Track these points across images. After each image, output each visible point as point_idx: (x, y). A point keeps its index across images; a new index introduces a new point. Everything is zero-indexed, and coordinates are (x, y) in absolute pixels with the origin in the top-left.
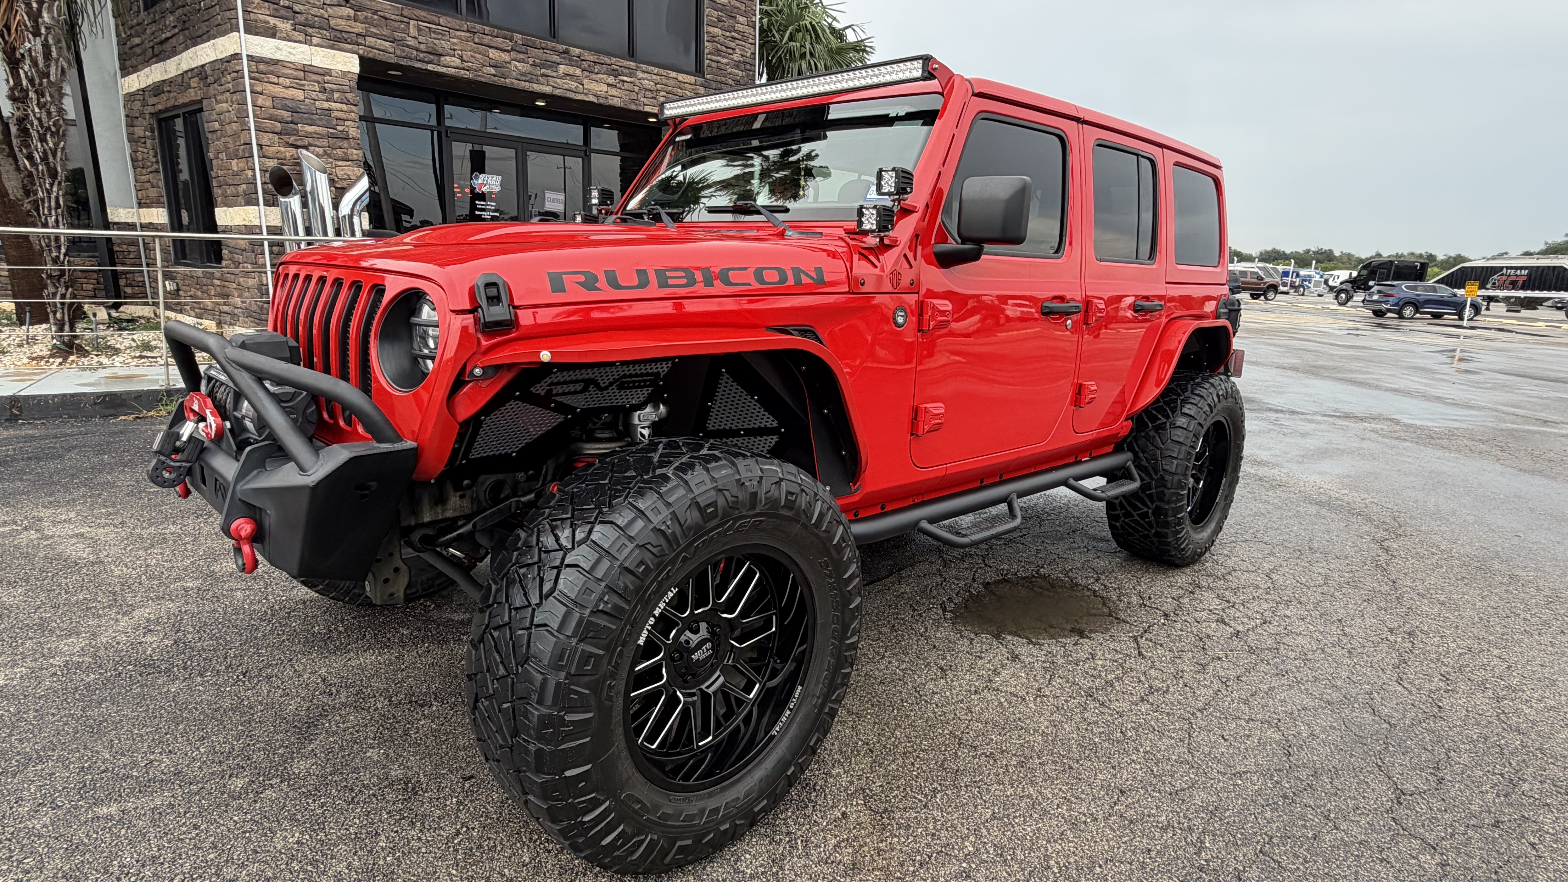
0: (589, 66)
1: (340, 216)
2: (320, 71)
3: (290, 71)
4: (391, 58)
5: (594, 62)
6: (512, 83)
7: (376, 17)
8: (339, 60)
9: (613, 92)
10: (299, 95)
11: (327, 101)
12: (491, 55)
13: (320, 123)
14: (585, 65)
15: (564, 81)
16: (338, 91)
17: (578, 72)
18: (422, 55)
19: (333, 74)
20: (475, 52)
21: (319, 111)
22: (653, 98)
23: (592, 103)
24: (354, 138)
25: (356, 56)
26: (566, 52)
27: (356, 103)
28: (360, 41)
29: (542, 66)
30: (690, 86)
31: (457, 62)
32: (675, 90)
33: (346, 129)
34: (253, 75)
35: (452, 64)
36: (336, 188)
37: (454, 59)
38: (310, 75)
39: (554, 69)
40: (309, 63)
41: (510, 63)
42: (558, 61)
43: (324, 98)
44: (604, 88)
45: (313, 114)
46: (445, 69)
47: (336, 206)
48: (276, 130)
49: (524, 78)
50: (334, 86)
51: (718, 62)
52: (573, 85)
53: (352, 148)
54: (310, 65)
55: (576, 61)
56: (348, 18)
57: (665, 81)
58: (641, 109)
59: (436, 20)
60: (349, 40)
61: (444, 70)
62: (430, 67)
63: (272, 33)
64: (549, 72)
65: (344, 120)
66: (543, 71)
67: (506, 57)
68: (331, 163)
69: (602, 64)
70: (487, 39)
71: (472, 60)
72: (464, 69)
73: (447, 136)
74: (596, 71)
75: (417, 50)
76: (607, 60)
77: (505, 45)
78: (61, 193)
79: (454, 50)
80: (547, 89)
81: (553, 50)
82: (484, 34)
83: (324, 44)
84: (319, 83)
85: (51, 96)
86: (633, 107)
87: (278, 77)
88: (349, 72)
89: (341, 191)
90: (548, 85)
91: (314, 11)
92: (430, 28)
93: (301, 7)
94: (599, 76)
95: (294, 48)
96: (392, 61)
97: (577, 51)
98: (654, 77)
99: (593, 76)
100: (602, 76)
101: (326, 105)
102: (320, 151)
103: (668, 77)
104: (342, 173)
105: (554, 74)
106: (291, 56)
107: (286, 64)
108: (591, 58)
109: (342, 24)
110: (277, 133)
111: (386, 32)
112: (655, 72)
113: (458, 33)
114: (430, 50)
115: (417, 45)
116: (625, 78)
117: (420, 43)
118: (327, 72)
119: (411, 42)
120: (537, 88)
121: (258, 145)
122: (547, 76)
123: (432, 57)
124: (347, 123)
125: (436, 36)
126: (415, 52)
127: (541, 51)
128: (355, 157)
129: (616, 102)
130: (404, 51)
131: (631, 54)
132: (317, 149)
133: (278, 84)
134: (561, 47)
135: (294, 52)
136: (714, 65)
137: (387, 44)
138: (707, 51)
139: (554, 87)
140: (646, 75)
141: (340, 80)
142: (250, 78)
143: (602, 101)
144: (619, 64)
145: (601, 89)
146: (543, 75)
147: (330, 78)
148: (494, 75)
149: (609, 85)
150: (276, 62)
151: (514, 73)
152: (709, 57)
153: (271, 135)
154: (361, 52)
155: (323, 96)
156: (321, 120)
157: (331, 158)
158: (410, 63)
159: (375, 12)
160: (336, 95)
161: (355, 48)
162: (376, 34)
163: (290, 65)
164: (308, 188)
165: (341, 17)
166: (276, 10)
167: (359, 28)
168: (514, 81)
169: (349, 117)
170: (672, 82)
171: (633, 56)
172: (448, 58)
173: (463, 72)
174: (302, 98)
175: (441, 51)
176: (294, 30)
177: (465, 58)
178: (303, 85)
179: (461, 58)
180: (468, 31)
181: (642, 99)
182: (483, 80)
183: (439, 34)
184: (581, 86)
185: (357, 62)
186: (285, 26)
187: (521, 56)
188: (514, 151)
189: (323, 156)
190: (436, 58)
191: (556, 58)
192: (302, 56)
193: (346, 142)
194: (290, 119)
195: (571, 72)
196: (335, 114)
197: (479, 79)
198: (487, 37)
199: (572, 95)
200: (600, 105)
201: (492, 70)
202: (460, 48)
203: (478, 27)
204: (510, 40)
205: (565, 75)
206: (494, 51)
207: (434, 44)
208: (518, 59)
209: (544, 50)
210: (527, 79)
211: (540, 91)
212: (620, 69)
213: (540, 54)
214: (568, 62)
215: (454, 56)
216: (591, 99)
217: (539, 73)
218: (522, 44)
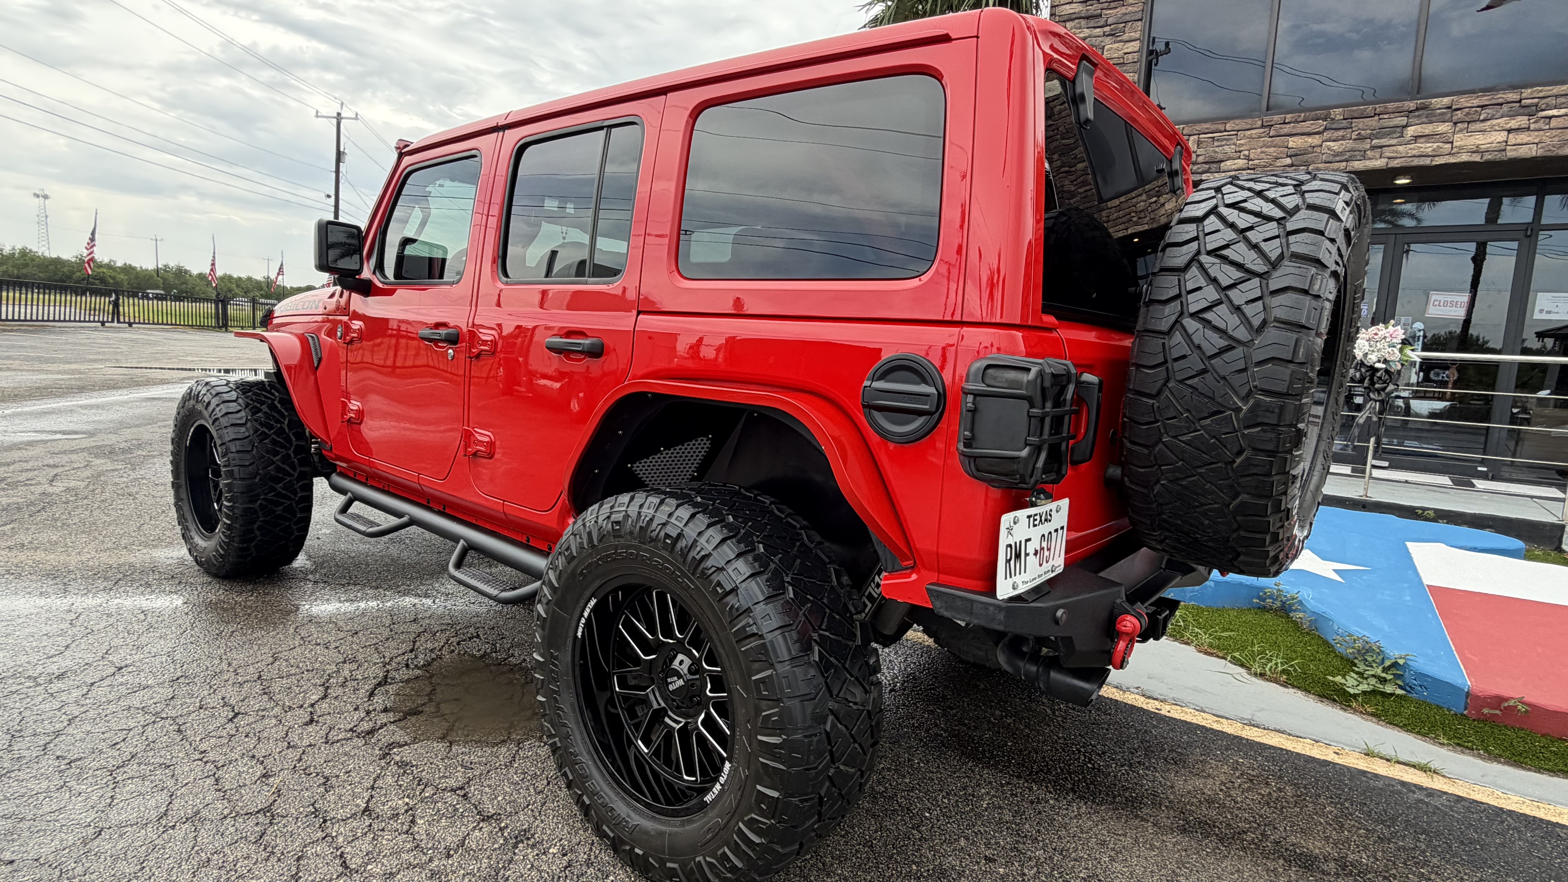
0: (1469, 114)
5: (1483, 106)
9: (1523, 137)
12: (1291, 144)
14: (1461, 115)
17: (1443, 128)
18: (1195, 167)
20: (1267, 147)
26: (1424, 107)
29: (1371, 137)
31: (1241, 163)
35: (1233, 167)
37: (1237, 161)
39: (1397, 135)
41: (1322, 146)
42: (1407, 122)
44: (1502, 136)
49: (1337, 159)
52: (1428, 147)
55: (1442, 114)
59: (1222, 127)
62: (1205, 177)
64: (1385, 141)
66: (1375, 142)
67: (1315, 140)
69: (1501, 104)
70: (1287, 129)
71: (1263, 156)
72: (1249, 169)
74: (1482, 118)
76: (1515, 96)
77: (1313, 127)
79: (1240, 152)
80: (1379, 163)
81: (1399, 112)
82: (1284, 123)
92: (1213, 138)
94: (1489, 123)
97: (1447, 101)
99: (1477, 126)
100: (1495, 122)
105: (1395, 141)
108: (1476, 102)
113: (1249, 133)
114: (1207, 159)
116: (1555, 112)
117: (1198, 156)
120: (1356, 165)
122: (1381, 147)
123: (1207, 166)
125: (1219, 143)
127: (1377, 118)
129: (1531, 151)
134: (1414, 104)
143: (1488, 157)
144: (1541, 95)
145: (1490, 140)
146: (1373, 148)
149: (1510, 131)
151: (1324, 156)
172: (1228, 163)
175: (1220, 156)
177: (1252, 156)
179: (1248, 158)
180: (1263, 126)
183: (1222, 140)
184: (1449, 146)
187: (1341, 133)
188: (1382, 245)
191: (1402, 120)
195: (1427, 132)
198: (1288, 126)
199: (1427, 161)
200: (1488, 163)
201: (1288, 161)
202: (1248, 147)
203: (1276, 118)
204: (1325, 119)
205: (1416, 138)
206: (1294, 139)
207: (1216, 152)
208: (1333, 138)
209: (1381, 116)
210: (1344, 158)
211: (1363, 169)
212: (1544, 101)
213: (1373, 122)
214: (1425, 120)
215: (1239, 158)
216: (1465, 158)
217: (1368, 146)
218: (1344, 119)
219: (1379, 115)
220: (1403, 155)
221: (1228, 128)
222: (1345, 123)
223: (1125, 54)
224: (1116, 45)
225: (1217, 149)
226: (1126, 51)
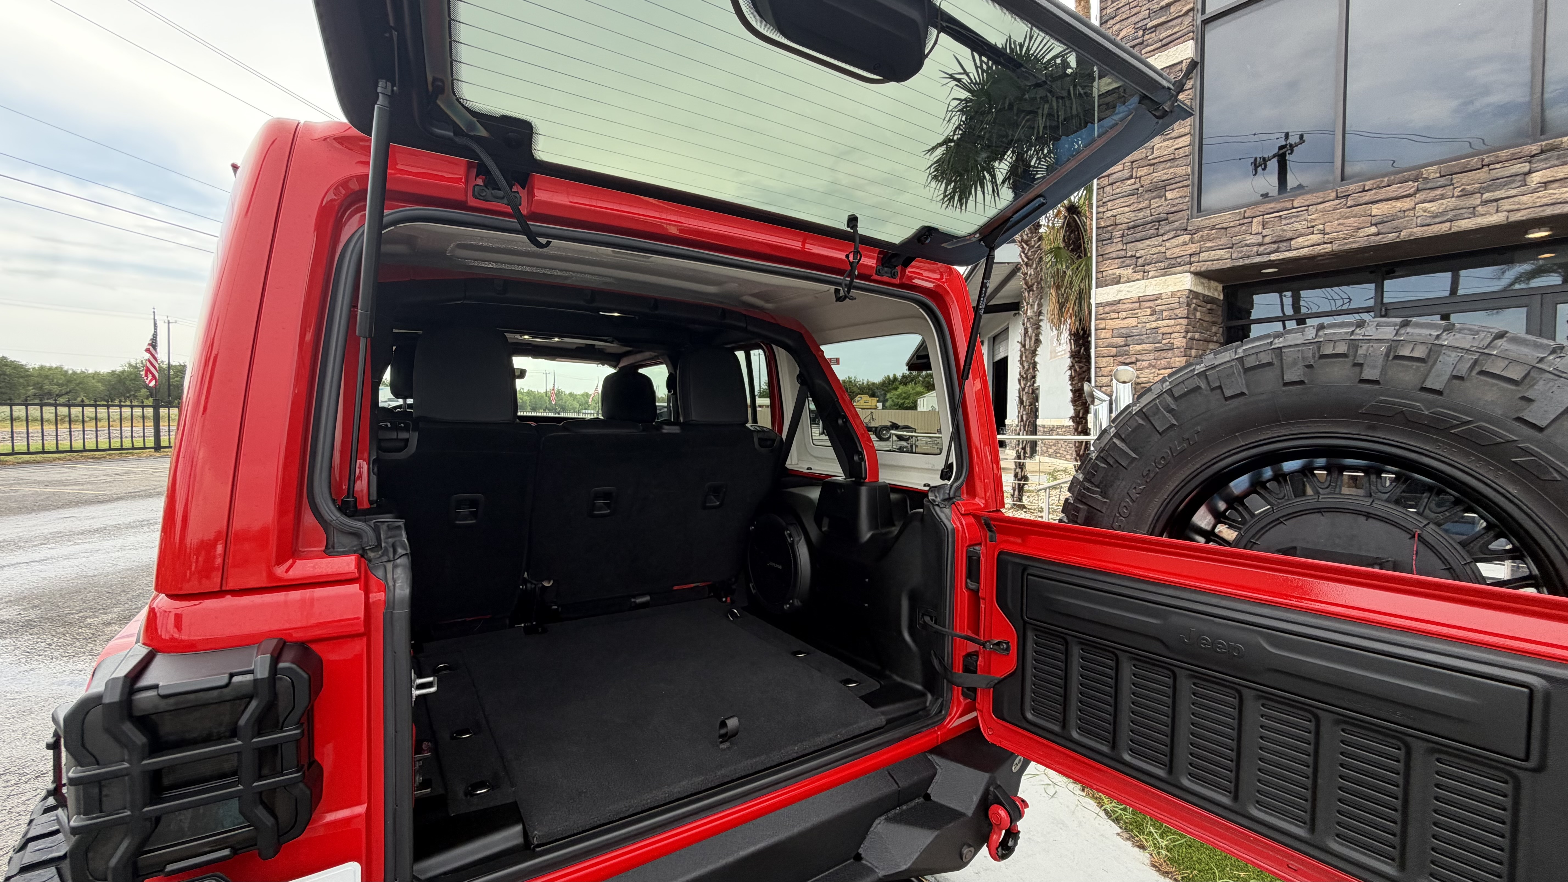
2: (1153, 298)
3: (1128, 306)
4: (1226, 263)
7: (1213, 231)
8: (1172, 283)
10: (1133, 322)
11: (1156, 321)
12: (1374, 212)
13: (1149, 341)
15: (1536, 194)
16: (1168, 310)
18: (1261, 249)
19: (1165, 296)
20: (1346, 218)
21: (1148, 331)
24: (1178, 348)
25: (1190, 274)
26: (1550, 149)
27: (1183, 316)
28: (1192, 260)
29: (1481, 191)
31: (1315, 238)
33: (1172, 341)
34: (1100, 317)
35: (1306, 243)
37: (1310, 237)
38: (1144, 303)
39: (1518, 184)
40: (1143, 294)
41: (1413, 209)
42: (1528, 168)
43: (1154, 319)
45: (1143, 335)
46: (1295, 252)
48: (1112, 354)
49: (1437, 220)
50: (1163, 307)
53: (1176, 356)
54: (1147, 296)
56: (1185, 244)
59: (1288, 205)
60: (1182, 263)
62: (1274, 257)
63: (1117, 281)
64: (1501, 193)
65: (1171, 334)
66: (1488, 195)
67: (1407, 204)
68: (1154, 372)
70: (1367, 197)
71: (1341, 228)
72: (1325, 243)
75: (1258, 245)
77: (1402, 190)
78: (1024, 413)
79: (1313, 227)
81: (1516, 158)
82: (1364, 191)
83: (1157, 274)
84: (1151, 308)
85: (1026, 357)
87: (1118, 312)
88: (1180, 290)
91: (1154, 250)
92: (1280, 216)
93: (1142, 252)
95: (1132, 287)
96: (1228, 266)
101: (1154, 325)
105: (1516, 191)
106: (1131, 294)
107: (1125, 301)
109: (1177, 252)
110: (1113, 356)
111: (1224, 241)
113: (1322, 206)
114: (1274, 239)
115: (1260, 240)
117: (1264, 237)
118: (1159, 297)
119: (1251, 239)
122: (1496, 200)
123: (1277, 245)
124: (1173, 336)
125: (1288, 221)
126: (1256, 248)
127: (1486, 169)
130: (1243, 252)
133: (1118, 318)
135: (1133, 289)
137: (1222, 252)
141: (1170, 301)
147: (1161, 301)
150: (1119, 302)
151: (1419, 220)
153: (1108, 358)
154: (1192, 269)
155: (1153, 318)
156: (1148, 338)
158: (1246, 262)
159: (1213, 228)
160: (1165, 314)
161: (1187, 267)
162: (1212, 247)
163: (1129, 300)
165: (1177, 246)
166: (1123, 262)
167: (1193, 248)
169: (1176, 330)
172: (1300, 240)
173: (1319, 247)
174: (1134, 324)
175: (1289, 235)
176: (1135, 272)
177: (1328, 230)
178: (1137, 314)
179: (1322, 232)
180: (1337, 198)
182: (1353, 246)
183: (1291, 218)
185: (1191, 278)
186: (1127, 272)
187: (1439, 192)
190: (1284, 245)
192: (1139, 290)
193: (1170, 352)
194: (1123, 343)
195: (1560, 175)
196: (1162, 330)
197: (1346, 247)
198: (1369, 193)
201: (1374, 230)
202: (1322, 221)
203: (1353, 187)
204: (1416, 180)
205: (1546, 184)
206: (1379, 205)
207: (1285, 230)
208: (1429, 199)
209: (1492, 167)
211: (1474, 227)
213: (1483, 174)
215: (1313, 233)
217: (1478, 202)
218: (1441, 176)
219: (1488, 165)
220: (1530, 205)
221: (1296, 205)
222: (1442, 181)
223: (1176, 149)
224: (1167, 143)
225: (1285, 228)
226: (1176, 147)
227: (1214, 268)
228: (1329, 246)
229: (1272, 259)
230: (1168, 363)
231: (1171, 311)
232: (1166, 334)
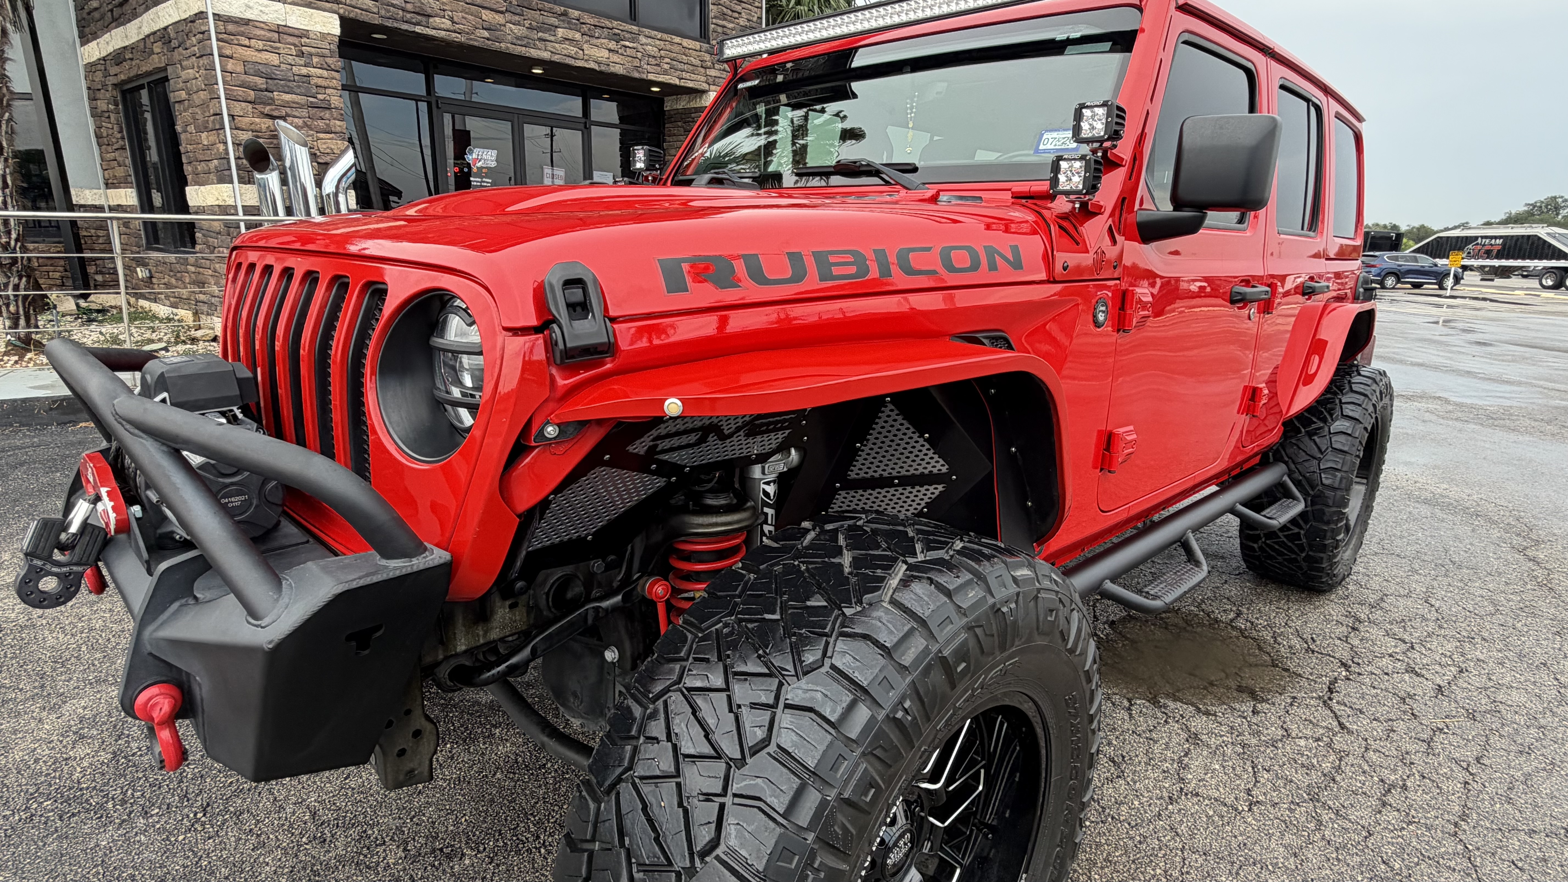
0: (589, 30)
1: (324, 194)
2: (296, 32)
3: (262, 33)
4: (374, 18)
5: (595, 26)
6: (508, 48)
8: (317, 20)
9: (615, 58)
10: (274, 59)
11: (305, 66)
12: (484, 17)
13: (298, 91)
14: (585, 28)
15: (563, 46)
16: (318, 55)
17: (578, 36)
18: (408, 16)
19: (311, 36)
20: (466, 13)
21: (296, 78)
22: (657, 65)
23: (593, 70)
24: (336, 108)
25: (336, 16)
26: (565, 14)
27: (337, 69)
29: (539, 29)
30: (695, 53)
31: (447, 23)
32: (679, 57)
33: (328, 98)
34: (221, 36)
35: (442, 26)
36: (319, 163)
37: (443, 20)
38: (285, 36)
39: (553, 33)
40: (283, 24)
41: (505, 26)
42: (557, 24)
43: (302, 62)
44: (606, 54)
45: (290, 81)
46: (434, 31)
47: (319, 184)
48: (249, 99)
49: (519, 42)
50: (313, 50)
51: (724, 27)
52: (573, 50)
53: (335, 119)
54: (285, 26)
55: (575, 24)
57: (668, 47)
58: (644, 76)
61: (433, 33)
62: (418, 29)
64: (546, 36)
65: (325, 88)
66: (540, 34)
67: (500, 19)
68: (312, 135)
69: (603, 28)
71: (464, 22)
72: (455, 32)
73: (438, 107)
74: (597, 35)
75: (403, 10)
76: (607, 23)
77: (498, 5)
79: (444, 11)
80: (546, 55)
81: (552, 12)
84: (295, 45)
86: (636, 75)
87: (250, 39)
88: (329, 34)
89: (324, 166)
90: (546, 50)
94: (599, 41)
95: (267, 6)
96: (376, 22)
97: (576, 13)
98: (658, 42)
99: (594, 41)
100: (603, 41)
101: (304, 71)
102: (300, 122)
103: (672, 43)
104: (324, 146)
105: (552, 38)
106: (263, 15)
107: (257, 24)
108: (592, 21)
110: (250, 102)
112: (659, 37)
114: (417, 10)
115: (403, 5)
116: (627, 43)
117: (406, 2)
118: (303, 34)
120: (534, 53)
121: (229, 115)
122: (545, 40)
123: (419, 17)
124: (328, 91)
126: (401, 12)
127: (538, 12)
128: (338, 129)
129: (619, 70)
130: (389, 11)
131: (633, 17)
132: (296, 120)
133: (249, 47)
134: (559, 9)
135: (266, 10)
136: (720, 30)
137: (370, 3)
138: (712, 14)
139: (552, 52)
140: (650, 40)
141: (320, 44)
142: (218, 40)
143: (603, 68)
144: (621, 28)
145: (602, 55)
146: (541, 40)
147: (308, 40)
148: (488, 39)
149: (610, 50)
150: (247, 22)
151: (509, 37)
152: (714, 21)
153: (243, 104)
154: (341, 11)
156: (299, 87)
157: (311, 129)
158: (395, 25)
160: (315, 60)
161: (335, 7)
163: (262, 25)
164: (288, 164)
168: (509, 45)
169: (331, 84)
170: (676, 48)
171: (635, 20)
172: (437, 19)
173: (454, 35)
174: (277, 62)
175: (429, 11)
177: (456, 19)
178: (278, 48)
179: (451, 19)
181: (645, 66)
182: (476, 44)
184: (581, 52)
185: (338, 22)
187: (517, 18)
188: (510, 123)
189: (302, 128)
190: (424, 19)
191: (554, 21)
192: (275, 15)
193: (328, 112)
194: (265, 86)
195: (570, 37)
196: (314, 81)
197: (471, 43)
199: (571, 62)
200: (601, 73)
201: (485, 33)
205: (564, 40)
206: (487, 12)
207: (422, 3)
208: (513, 21)
209: (542, 12)
210: (524, 43)
211: (537, 57)
212: (622, 33)
213: (537, 16)
214: (566, 25)
215: (444, 17)
216: (592, 65)
217: (536, 37)
218: (518, 6)
219: (540, 10)
222: (519, 10)
225: (423, 1)
227: (361, 18)
228: (459, 36)
229: (417, 30)
230: (328, 125)
231: (322, 58)
232: (320, 87)
